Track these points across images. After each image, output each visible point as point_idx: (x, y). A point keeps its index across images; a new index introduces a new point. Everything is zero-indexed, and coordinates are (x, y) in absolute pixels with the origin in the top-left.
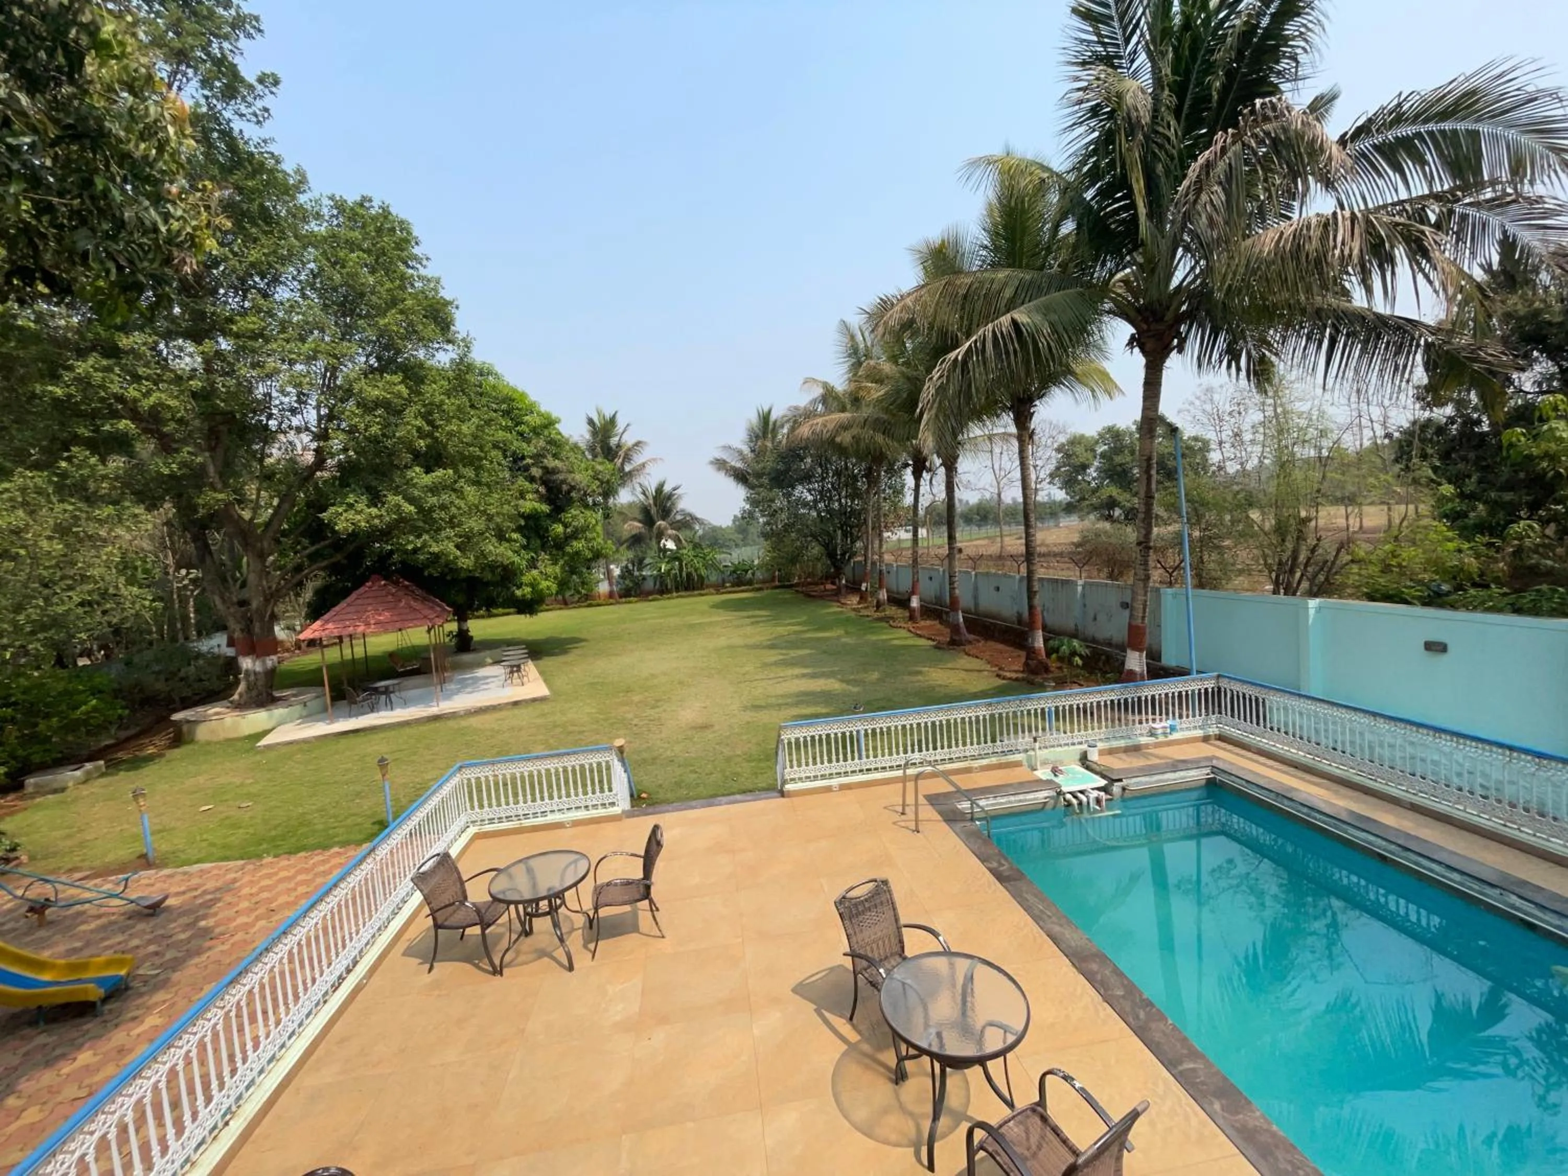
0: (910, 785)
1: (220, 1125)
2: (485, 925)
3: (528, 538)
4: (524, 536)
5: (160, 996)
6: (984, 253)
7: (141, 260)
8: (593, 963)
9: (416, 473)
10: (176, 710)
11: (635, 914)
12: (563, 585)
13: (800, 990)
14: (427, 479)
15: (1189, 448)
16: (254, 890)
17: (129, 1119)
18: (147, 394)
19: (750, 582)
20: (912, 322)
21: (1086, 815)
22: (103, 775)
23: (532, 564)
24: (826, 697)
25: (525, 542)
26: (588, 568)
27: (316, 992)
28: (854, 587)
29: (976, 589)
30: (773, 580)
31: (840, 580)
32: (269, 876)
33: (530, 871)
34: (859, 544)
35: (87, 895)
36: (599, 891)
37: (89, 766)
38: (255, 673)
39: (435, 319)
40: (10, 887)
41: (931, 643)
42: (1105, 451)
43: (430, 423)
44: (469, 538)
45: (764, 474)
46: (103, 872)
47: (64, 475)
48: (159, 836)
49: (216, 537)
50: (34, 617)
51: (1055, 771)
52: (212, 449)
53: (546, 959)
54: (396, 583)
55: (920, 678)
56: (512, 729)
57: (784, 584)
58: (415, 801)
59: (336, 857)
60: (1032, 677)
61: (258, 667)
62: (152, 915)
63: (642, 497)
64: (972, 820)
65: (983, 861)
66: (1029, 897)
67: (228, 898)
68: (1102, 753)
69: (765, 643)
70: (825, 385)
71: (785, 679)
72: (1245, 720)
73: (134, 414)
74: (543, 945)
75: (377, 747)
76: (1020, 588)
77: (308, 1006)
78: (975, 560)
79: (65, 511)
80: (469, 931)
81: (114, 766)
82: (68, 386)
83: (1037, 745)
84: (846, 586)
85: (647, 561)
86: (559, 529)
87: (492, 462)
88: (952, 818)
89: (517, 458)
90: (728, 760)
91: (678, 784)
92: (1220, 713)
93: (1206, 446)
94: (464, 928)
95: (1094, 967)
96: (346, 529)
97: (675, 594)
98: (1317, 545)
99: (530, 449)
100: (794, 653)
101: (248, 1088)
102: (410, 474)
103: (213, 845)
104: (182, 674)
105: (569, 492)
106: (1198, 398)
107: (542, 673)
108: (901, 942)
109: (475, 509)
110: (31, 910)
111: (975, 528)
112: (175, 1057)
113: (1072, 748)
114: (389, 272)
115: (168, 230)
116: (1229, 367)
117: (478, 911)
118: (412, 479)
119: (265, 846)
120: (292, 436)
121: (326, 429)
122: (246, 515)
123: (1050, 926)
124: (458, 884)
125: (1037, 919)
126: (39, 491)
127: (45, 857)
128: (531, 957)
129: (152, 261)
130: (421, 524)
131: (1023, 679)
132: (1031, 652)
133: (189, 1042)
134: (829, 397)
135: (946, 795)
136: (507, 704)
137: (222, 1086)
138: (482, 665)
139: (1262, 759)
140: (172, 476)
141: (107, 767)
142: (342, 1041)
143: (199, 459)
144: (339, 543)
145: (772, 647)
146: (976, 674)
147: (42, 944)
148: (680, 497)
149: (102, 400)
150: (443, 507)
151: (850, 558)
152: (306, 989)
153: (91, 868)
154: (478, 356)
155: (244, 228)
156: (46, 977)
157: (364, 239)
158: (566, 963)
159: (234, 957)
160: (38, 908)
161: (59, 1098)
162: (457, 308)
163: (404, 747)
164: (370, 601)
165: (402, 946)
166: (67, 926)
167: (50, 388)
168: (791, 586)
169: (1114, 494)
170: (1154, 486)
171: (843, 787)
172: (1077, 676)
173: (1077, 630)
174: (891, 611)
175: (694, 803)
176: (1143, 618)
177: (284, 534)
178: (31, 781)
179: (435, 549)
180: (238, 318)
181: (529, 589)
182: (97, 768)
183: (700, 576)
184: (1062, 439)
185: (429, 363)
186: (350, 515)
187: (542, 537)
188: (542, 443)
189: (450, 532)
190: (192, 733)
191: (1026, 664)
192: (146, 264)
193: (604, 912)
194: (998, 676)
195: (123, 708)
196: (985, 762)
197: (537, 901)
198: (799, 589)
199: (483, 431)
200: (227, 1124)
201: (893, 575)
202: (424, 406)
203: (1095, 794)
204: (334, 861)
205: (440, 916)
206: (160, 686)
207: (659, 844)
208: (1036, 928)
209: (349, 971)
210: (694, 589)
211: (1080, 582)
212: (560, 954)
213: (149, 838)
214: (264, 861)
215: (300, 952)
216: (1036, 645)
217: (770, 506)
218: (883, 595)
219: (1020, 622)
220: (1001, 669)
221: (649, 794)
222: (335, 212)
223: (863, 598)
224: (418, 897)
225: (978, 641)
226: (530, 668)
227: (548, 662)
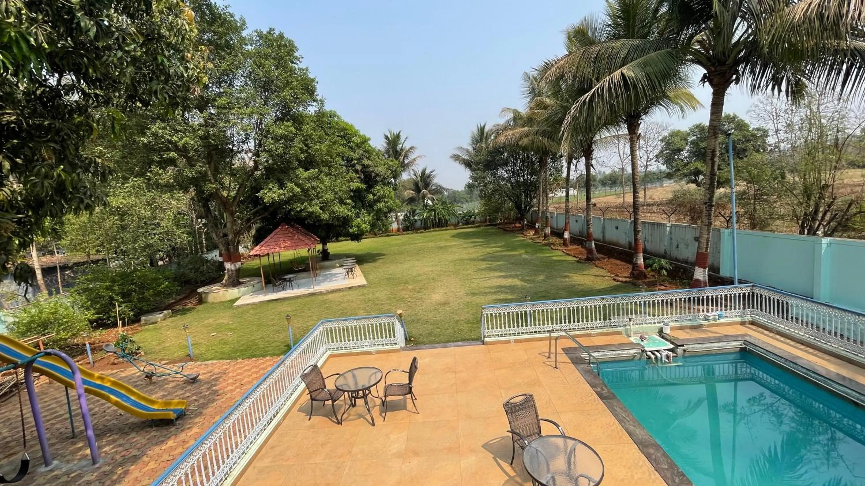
0: (553, 342)
1: (224, 479)
2: (334, 401)
3: (355, 202)
4: (353, 201)
5: (197, 420)
6: (609, 29)
7: (178, 92)
8: (384, 423)
9: (300, 171)
10: (199, 287)
11: (405, 401)
12: (373, 226)
13: (486, 446)
14: (306, 174)
15: (753, 135)
16: (235, 374)
17: (189, 472)
18: (181, 139)
19: (473, 223)
20: (563, 76)
21: (660, 364)
22: (171, 317)
23: (358, 216)
24: (512, 289)
25: (354, 204)
26: (386, 217)
27: (261, 425)
28: (531, 226)
29: (604, 228)
30: (486, 221)
31: (523, 222)
32: (240, 368)
33: (354, 376)
34: (535, 201)
35: (167, 371)
36: (386, 388)
37: (165, 312)
38: (232, 271)
39: (307, 89)
40: (138, 366)
41: (576, 259)
42: (694, 140)
43: (306, 145)
44: (326, 203)
45: (480, 163)
46: (173, 362)
47: (149, 179)
48: (195, 346)
49: (213, 205)
50: (141, 245)
51: (642, 338)
52: (209, 163)
53: (362, 419)
54: (293, 226)
55: (567, 279)
56: (348, 301)
57: (492, 223)
58: (304, 336)
59: (268, 362)
60: (635, 281)
61: (233, 268)
62: (193, 383)
63: (414, 177)
64: (589, 363)
65: (592, 387)
66: (617, 409)
67: (224, 377)
68: (672, 329)
69: (480, 258)
70: (515, 112)
71: (490, 278)
72: (770, 313)
73: (176, 148)
74: (360, 412)
75: (286, 308)
76: (630, 227)
77: (258, 431)
78: (605, 210)
79: (151, 196)
80: (326, 402)
81: (175, 313)
82: (149, 137)
83: (632, 323)
84: (527, 225)
85: (418, 211)
86: (371, 197)
87: (336, 164)
88: (577, 361)
89: (349, 160)
90: (457, 322)
91: (430, 334)
92: (753, 308)
93: (765, 134)
94: (325, 401)
95: (652, 451)
96: (269, 201)
97: (432, 229)
98: (832, 202)
99: (355, 156)
100: (495, 264)
101: (234, 464)
102: (297, 172)
103: (216, 352)
104: (201, 269)
105: (375, 177)
106: (762, 102)
107: (363, 272)
108: (539, 427)
109: (329, 189)
110: (147, 377)
111: (608, 188)
112: (204, 448)
113: (653, 325)
114: (285, 68)
115: (188, 76)
116: (773, 88)
117: (330, 394)
118: (298, 175)
119: (238, 354)
120: (243, 154)
121: (258, 151)
122: (225, 194)
123: (627, 426)
124: (321, 380)
125: (621, 422)
126: (139, 187)
127: (151, 353)
128: (355, 417)
129: (182, 92)
130: (303, 197)
131: (630, 282)
132: (635, 266)
133: (210, 443)
134: (517, 117)
135: (575, 349)
136: (346, 288)
137: (224, 462)
138: (334, 267)
139: (779, 338)
140: (193, 178)
141: (173, 313)
142: (272, 448)
143: (204, 169)
144: (266, 208)
145: (483, 260)
146: (601, 278)
147: (151, 392)
148: (434, 176)
149: (163, 143)
150: (313, 188)
151: (529, 209)
152: (256, 423)
153: (168, 359)
154: (328, 108)
155: (219, 53)
156: (156, 407)
157: (272, 52)
158: (371, 422)
159: (227, 405)
160: (149, 376)
161: (162, 460)
162: (317, 83)
163: (298, 308)
164: (281, 236)
165: (297, 406)
166: (161, 385)
167: (142, 139)
168: (495, 225)
169: (699, 166)
170: (716, 168)
171: (516, 341)
172: (663, 281)
173: (666, 253)
174: (553, 239)
175: (436, 345)
176: (707, 248)
177: (241, 202)
178: (143, 318)
179: (310, 210)
180: (218, 99)
181: (356, 229)
182: (169, 314)
183: (445, 219)
184: (665, 134)
185: (305, 113)
186: (270, 194)
187: (362, 201)
188: (361, 152)
189: (317, 201)
190: (206, 298)
191: (632, 273)
192: (180, 93)
193: (389, 399)
194: (614, 280)
195: (178, 286)
196: (599, 331)
197: (358, 391)
198: (501, 226)
199: (332, 148)
200: (226, 479)
201: (554, 219)
202: (303, 136)
203: (666, 352)
204: (268, 363)
205: (314, 395)
206: (192, 275)
207: (416, 368)
208: (620, 427)
209: (274, 416)
210: (442, 227)
211: (668, 225)
212: (368, 417)
213: (191, 348)
214: (239, 361)
215: (254, 405)
216: (639, 262)
217: (483, 181)
218: (548, 231)
219: (630, 248)
220: (617, 275)
221: (415, 338)
222: (258, 38)
223: (537, 232)
224: (303, 385)
225: (604, 258)
226: (357, 269)
227: (366, 266)
